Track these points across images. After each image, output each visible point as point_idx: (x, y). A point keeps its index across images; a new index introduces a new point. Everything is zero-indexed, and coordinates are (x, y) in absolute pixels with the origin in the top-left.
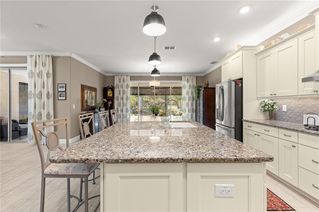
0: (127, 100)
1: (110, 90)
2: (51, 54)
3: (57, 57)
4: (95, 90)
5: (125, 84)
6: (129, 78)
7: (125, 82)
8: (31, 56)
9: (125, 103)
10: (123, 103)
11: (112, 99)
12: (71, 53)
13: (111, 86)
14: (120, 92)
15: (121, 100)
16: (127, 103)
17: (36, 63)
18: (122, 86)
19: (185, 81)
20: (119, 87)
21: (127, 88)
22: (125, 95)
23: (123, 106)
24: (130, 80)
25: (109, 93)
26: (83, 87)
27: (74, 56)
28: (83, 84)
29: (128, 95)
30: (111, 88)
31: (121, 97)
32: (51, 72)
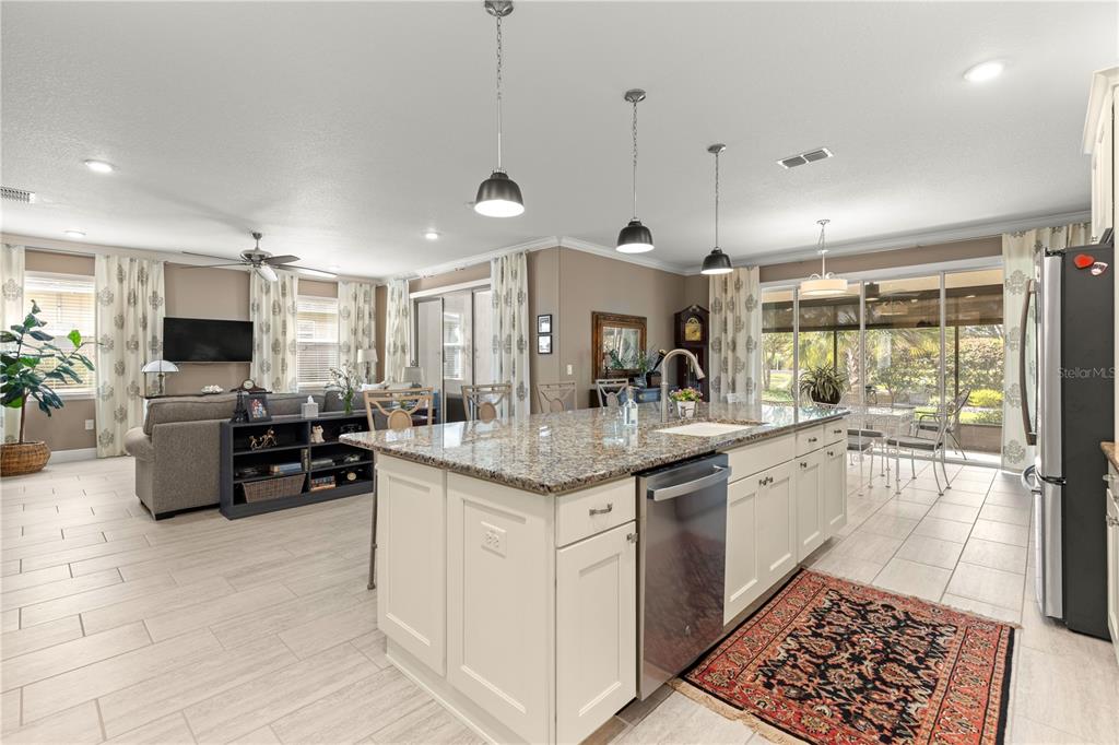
0: (748, 349)
1: (693, 319)
2: (523, 248)
3: (536, 253)
4: (639, 323)
5: (743, 296)
6: (756, 272)
7: (742, 291)
8: (497, 259)
9: (743, 359)
10: (736, 359)
11: (701, 348)
12: (560, 239)
13: (694, 307)
14: (726, 325)
15: (730, 353)
16: (747, 358)
17: (502, 273)
18: (732, 305)
19: (1021, 252)
20: (721, 309)
21: (749, 309)
22: (743, 332)
23: (735, 370)
24: (761, 281)
25: (692, 331)
26: (598, 320)
27: (568, 243)
28: (597, 310)
29: (752, 335)
30: (695, 314)
31: (730, 339)
32: (525, 290)
